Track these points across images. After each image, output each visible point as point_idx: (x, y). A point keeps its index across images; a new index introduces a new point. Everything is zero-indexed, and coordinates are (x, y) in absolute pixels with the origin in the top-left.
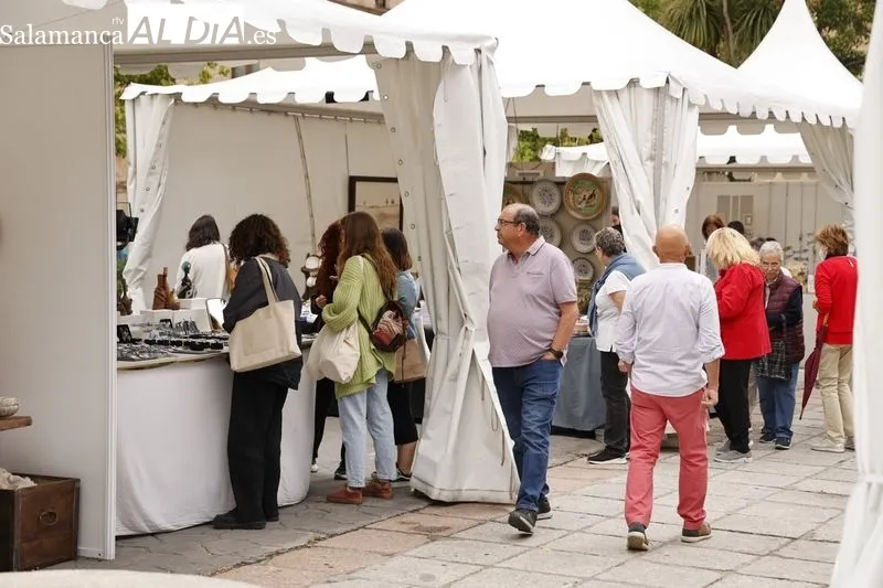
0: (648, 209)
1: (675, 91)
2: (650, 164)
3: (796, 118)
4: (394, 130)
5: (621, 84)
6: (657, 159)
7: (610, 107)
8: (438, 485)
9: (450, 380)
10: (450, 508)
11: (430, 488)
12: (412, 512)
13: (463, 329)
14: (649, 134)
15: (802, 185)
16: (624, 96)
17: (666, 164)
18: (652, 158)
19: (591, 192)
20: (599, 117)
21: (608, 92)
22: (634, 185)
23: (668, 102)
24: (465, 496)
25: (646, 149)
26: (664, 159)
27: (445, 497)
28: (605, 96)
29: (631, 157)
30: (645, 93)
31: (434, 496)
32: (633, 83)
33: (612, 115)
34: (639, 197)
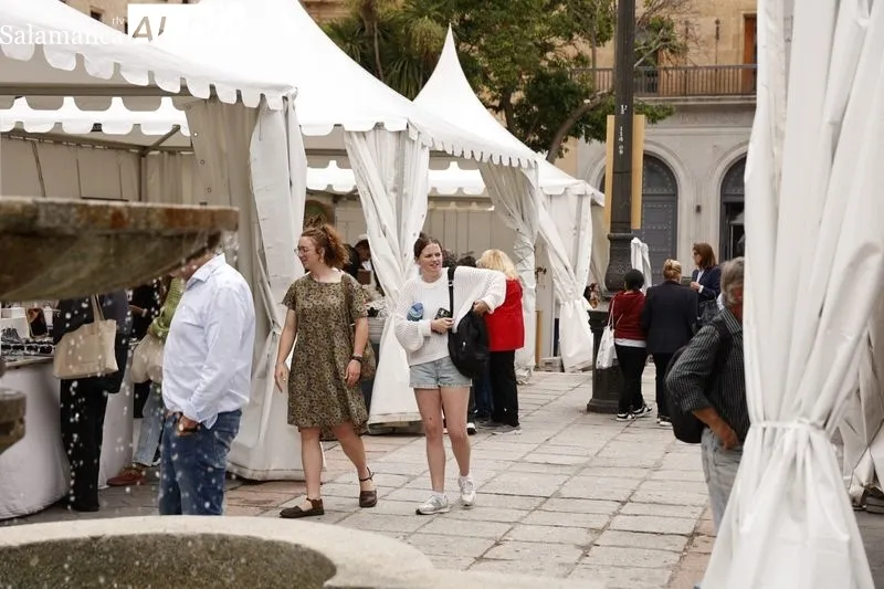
0: (392, 231)
1: (413, 135)
2: (393, 195)
3: (458, 153)
4: (203, 162)
5: (368, 127)
6: (398, 189)
7: (359, 146)
8: (252, 465)
9: (259, 377)
10: (261, 486)
11: (243, 470)
12: (232, 489)
13: (271, 333)
14: (393, 170)
15: (469, 212)
16: (371, 137)
17: (406, 195)
18: (395, 190)
19: (317, 216)
20: (349, 152)
21: (357, 133)
22: (380, 210)
23: (407, 143)
24: (272, 476)
25: (391, 183)
26: (405, 191)
27: (257, 476)
28: (355, 137)
29: (378, 188)
30: (389, 135)
31: (248, 475)
32: (379, 126)
33: (360, 151)
34: (385, 222)
